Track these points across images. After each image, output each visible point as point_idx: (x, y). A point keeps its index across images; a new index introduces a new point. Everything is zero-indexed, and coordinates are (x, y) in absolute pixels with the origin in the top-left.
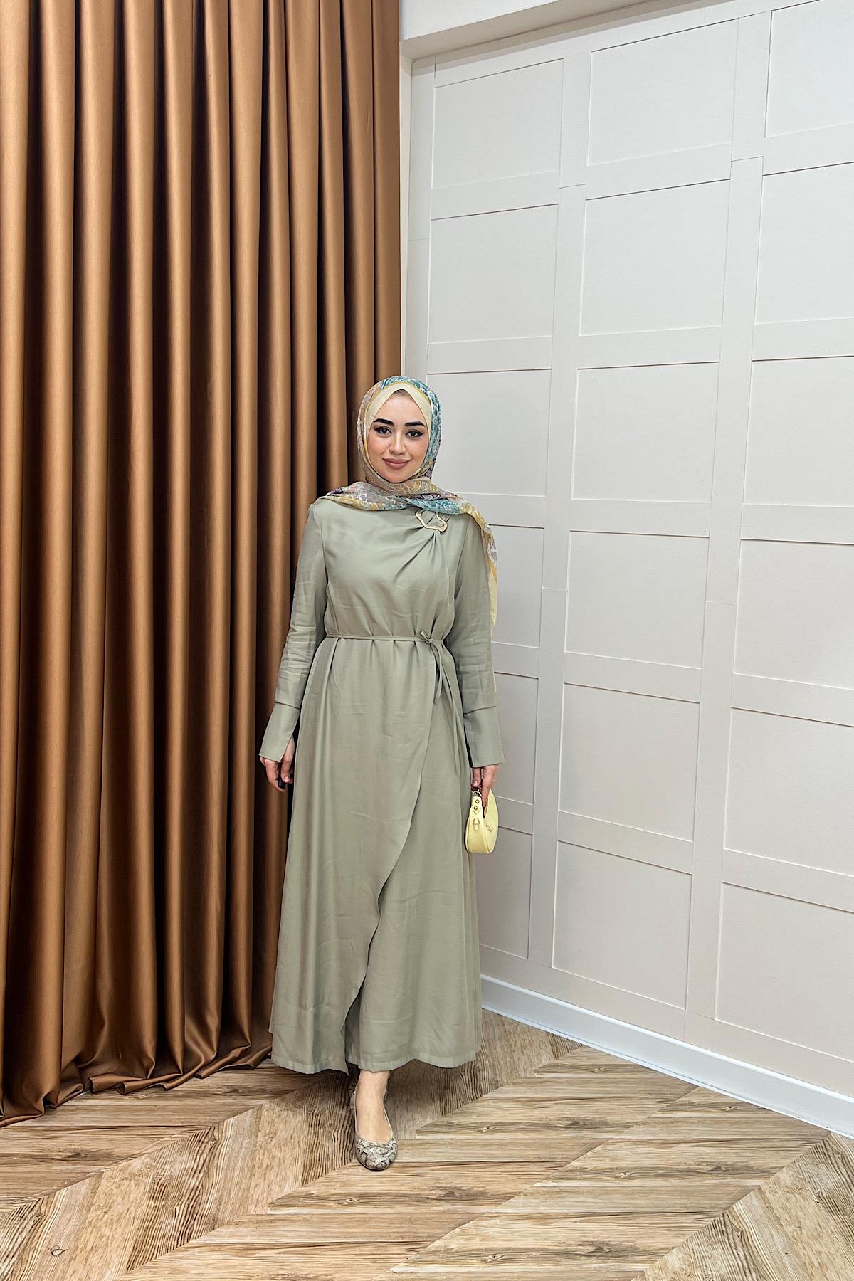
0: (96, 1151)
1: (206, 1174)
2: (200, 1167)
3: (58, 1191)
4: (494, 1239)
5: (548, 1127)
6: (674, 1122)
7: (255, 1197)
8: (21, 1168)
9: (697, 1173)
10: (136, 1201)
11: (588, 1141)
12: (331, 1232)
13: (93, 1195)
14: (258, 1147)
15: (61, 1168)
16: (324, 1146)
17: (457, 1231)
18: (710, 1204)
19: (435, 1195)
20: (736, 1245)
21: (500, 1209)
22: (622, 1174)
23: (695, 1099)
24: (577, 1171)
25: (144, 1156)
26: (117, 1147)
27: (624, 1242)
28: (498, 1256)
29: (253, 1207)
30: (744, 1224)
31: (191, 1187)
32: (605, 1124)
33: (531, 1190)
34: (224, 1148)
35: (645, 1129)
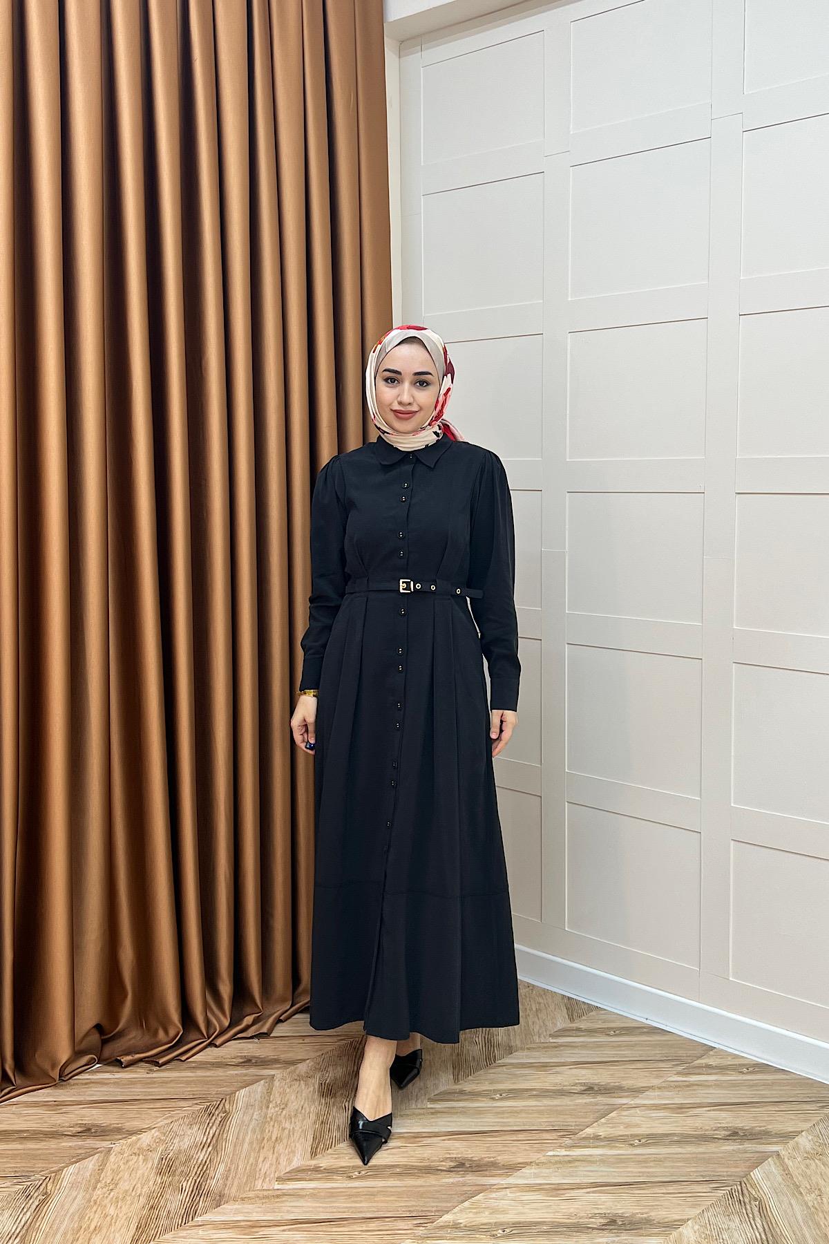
0: (107, 1126)
1: (215, 1148)
2: (209, 1141)
3: (65, 1169)
4: (504, 1212)
5: (562, 1093)
6: (690, 1085)
7: (263, 1172)
8: (31, 1145)
9: (713, 1139)
10: (143, 1178)
11: (602, 1107)
12: (338, 1207)
13: (100, 1171)
14: (269, 1119)
15: (70, 1144)
16: (334, 1117)
17: (466, 1204)
18: (727, 1172)
19: (444, 1166)
20: (753, 1215)
21: (511, 1180)
22: (636, 1141)
23: (712, 1062)
24: (590, 1138)
25: (154, 1130)
26: (128, 1122)
27: (637, 1213)
28: (508, 1230)
29: (261, 1181)
30: (762, 1193)
31: (199, 1161)
32: (620, 1088)
33: (543, 1159)
34: (234, 1121)
35: (659, 1093)
